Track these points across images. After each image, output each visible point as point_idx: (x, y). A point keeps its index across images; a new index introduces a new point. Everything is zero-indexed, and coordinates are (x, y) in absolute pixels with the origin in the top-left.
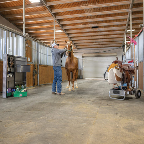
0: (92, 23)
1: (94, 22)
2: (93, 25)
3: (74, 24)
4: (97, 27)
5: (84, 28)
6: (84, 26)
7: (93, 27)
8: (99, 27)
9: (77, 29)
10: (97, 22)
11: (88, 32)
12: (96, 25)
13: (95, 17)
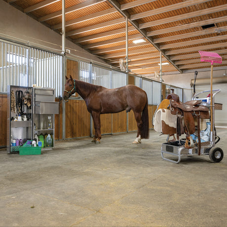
0: (201, 18)
1: (205, 15)
2: (203, 23)
3: (167, 26)
4: (212, 25)
5: (187, 31)
6: (185, 26)
7: (204, 27)
8: (218, 25)
9: (173, 34)
10: (210, 16)
11: (197, 38)
12: (210, 21)
13: (206, 6)
